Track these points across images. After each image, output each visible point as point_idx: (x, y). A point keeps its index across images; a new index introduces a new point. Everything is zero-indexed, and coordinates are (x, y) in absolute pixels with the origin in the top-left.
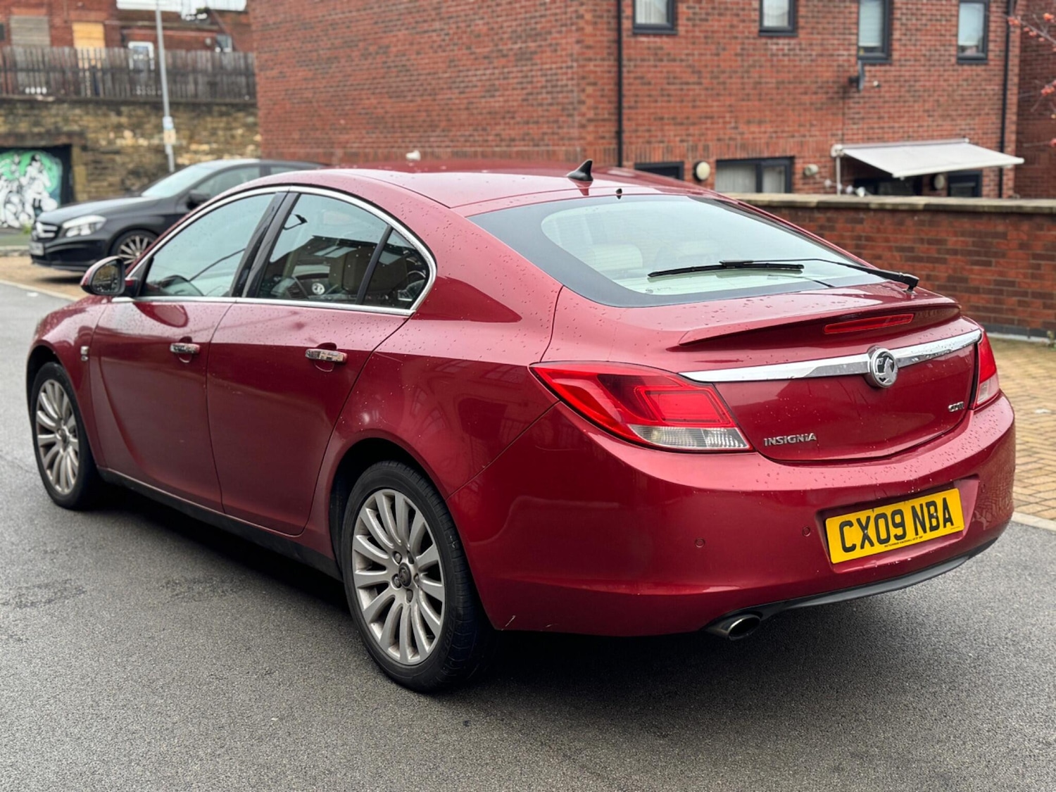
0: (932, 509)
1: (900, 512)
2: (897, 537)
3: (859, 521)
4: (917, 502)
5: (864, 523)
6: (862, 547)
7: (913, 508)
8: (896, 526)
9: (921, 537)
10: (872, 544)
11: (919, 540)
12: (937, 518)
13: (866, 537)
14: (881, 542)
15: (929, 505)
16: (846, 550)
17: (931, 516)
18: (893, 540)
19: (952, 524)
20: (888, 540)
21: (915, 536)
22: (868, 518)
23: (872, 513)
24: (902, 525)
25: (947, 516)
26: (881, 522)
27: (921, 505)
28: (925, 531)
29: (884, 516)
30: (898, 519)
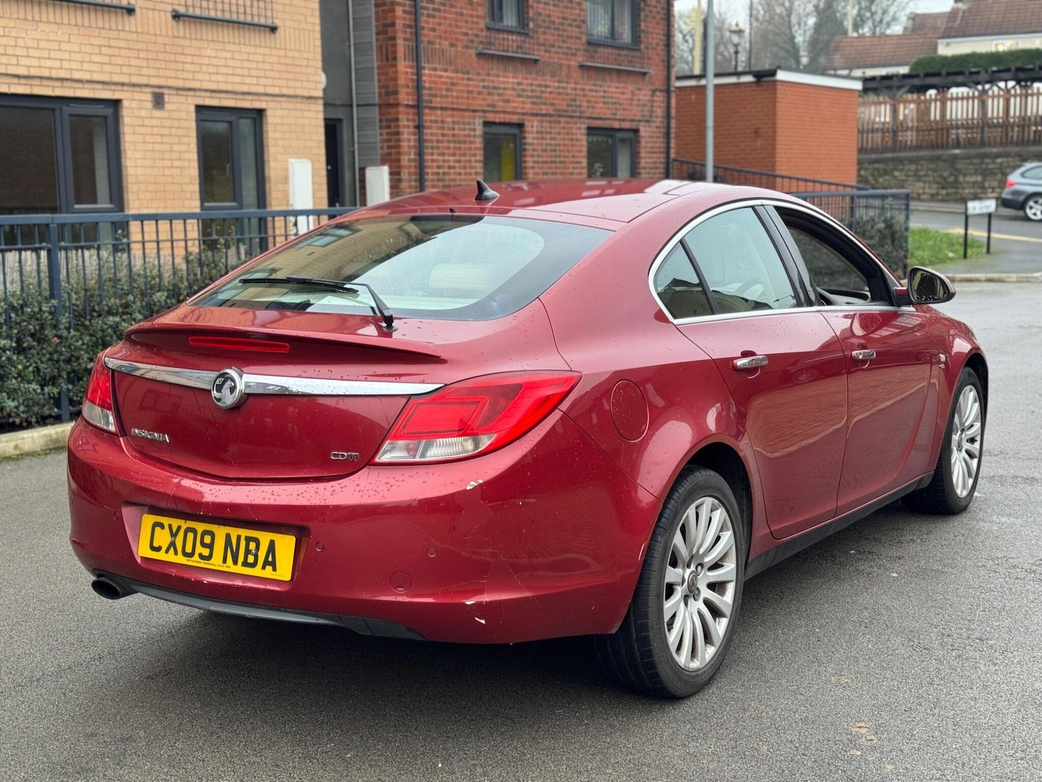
0: (252, 546)
1: (212, 534)
2: (201, 556)
3: (170, 526)
4: (235, 532)
5: (174, 530)
6: (167, 551)
7: (228, 536)
8: (203, 545)
9: (229, 567)
10: (176, 553)
11: (225, 569)
12: (256, 557)
13: (173, 544)
14: (185, 554)
15: (248, 539)
16: (153, 548)
17: (248, 552)
18: (196, 557)
19: (274, 569)
20: (191, 555)
21: (221, 563)
22: (179, 528)
23: (185, 524)
24: (211, 546)
25: (270, 559)
26: (190, 536)
27: (239, 537)
28: (235, 562)
29: (194, 531)
30: (207, 539)
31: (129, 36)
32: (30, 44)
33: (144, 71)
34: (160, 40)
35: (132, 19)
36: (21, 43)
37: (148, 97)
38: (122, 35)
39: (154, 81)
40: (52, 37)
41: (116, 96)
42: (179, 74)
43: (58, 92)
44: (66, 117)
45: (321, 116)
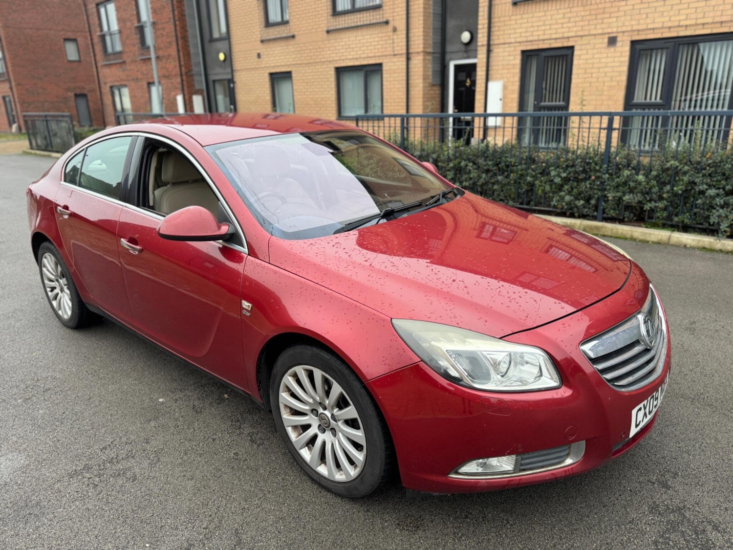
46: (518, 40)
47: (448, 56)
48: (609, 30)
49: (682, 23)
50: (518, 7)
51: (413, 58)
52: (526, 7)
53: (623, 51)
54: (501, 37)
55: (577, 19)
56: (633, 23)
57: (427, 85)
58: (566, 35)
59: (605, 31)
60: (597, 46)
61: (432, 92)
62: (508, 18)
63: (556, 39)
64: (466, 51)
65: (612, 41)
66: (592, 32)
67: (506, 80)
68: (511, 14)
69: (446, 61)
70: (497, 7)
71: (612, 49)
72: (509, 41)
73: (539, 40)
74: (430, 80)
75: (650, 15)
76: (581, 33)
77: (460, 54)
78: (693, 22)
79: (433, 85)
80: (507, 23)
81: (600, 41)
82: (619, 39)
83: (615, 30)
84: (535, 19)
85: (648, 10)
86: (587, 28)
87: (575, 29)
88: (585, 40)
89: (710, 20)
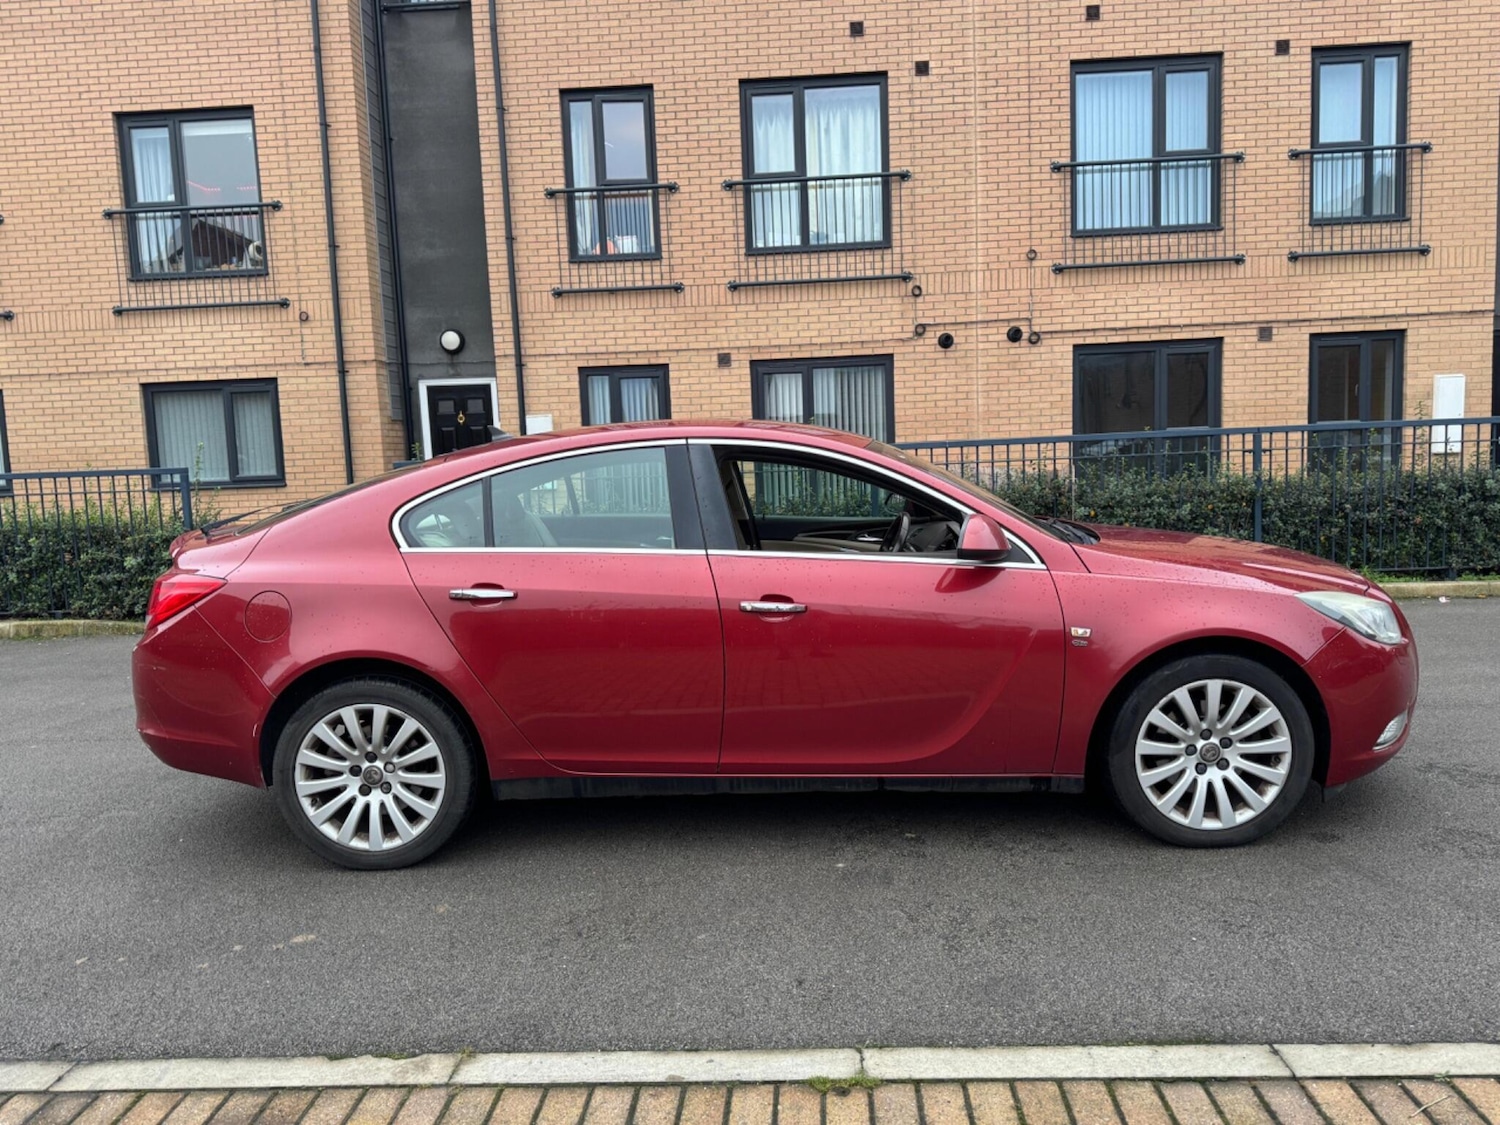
31: (1234, 282)
32: (1129, 302)
33: (1250, 311)
34: (1271, 281)
35: (1241, 268)
36: (1120, 302)
37: (1253, 332)
38: (1227, 282)
39: (1260, 318)
40: (1152, 294)
41: (1218, 334)
42: (1292, 309)
43: (1155, 337)
44: (1165, 357)
45: (1491, 328)
46: (570, 351)
47: (414, 372)
48: (718, 345)
49: (814, 341)
50: (565, 301)
51: (352, 372)
52: (579, 302)
53: (741, 373)
54: (538, 344)
55: (667, 326)
56: (750, 336)
57: (386, 420)
58: (652, 348)
59: (712, 345)
60: (703, 366)
61: (392, 434)
62: (549, 316)
63: (637, 353)
64: (452, 365)
65: (724, 360)
66: (692, 346)
67: (557, 413)
68: (552, 309)
69: (412, 381)
70: (524, 295)
71: (726, 371)
72: (555, 351)
73: (607, 353)
74: (389, 413)
75: (771, 328)
76: (676, 347)
77: (442, 370)
78: (828, 340)
79: (394, 421)
80: (547, 323)
81: (707, 359)
82: (733, 357)
83: (726, 344)
84: (596, 321)
85: (768, 321)
86: (683, 339)
87: (665, 340)
88: (684, 357)
89: (847, 339)
